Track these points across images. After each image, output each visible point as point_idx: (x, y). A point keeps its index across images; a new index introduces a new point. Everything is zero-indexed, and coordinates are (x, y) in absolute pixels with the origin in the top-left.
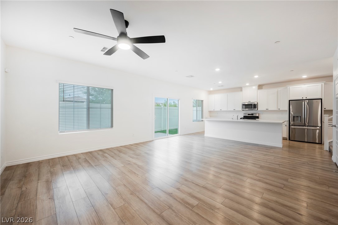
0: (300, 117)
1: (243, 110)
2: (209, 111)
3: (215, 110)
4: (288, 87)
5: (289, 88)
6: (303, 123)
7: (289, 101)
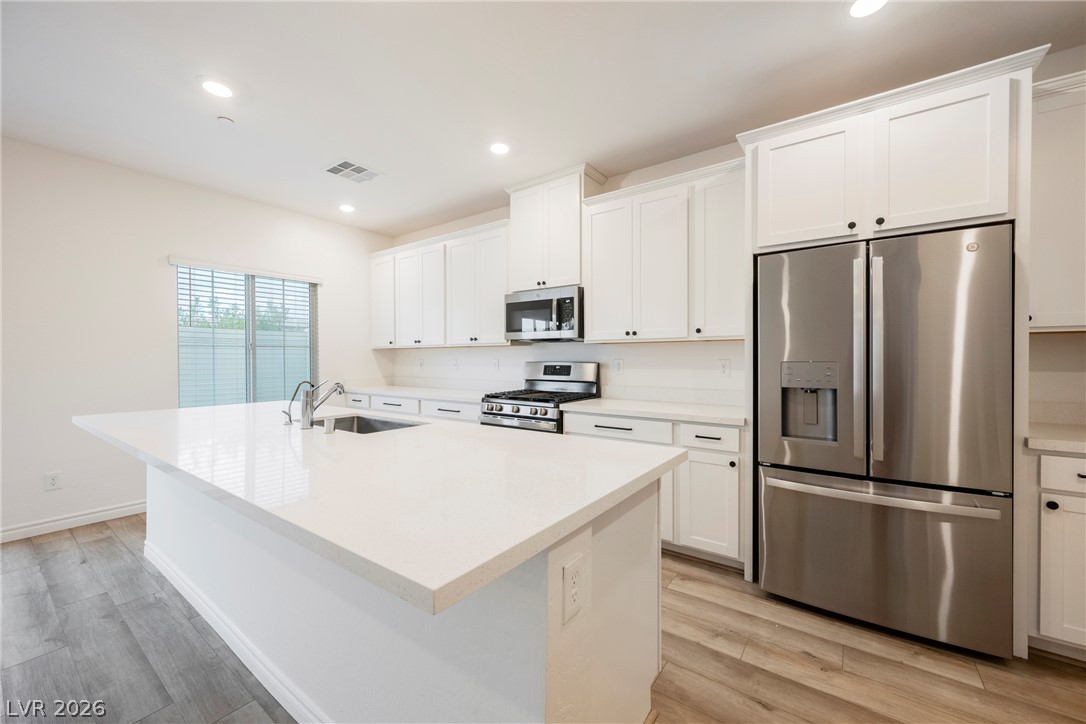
0: (835, 391)
1: (515, 342)
2: (376, 350)
3: (397, 345)
4: (748, 149)
5: (755, 152)
6: (859, 450)
7: (755, 257)
